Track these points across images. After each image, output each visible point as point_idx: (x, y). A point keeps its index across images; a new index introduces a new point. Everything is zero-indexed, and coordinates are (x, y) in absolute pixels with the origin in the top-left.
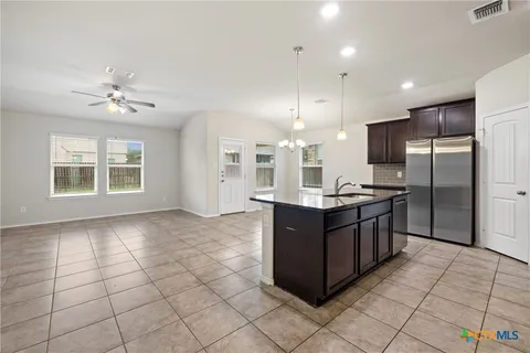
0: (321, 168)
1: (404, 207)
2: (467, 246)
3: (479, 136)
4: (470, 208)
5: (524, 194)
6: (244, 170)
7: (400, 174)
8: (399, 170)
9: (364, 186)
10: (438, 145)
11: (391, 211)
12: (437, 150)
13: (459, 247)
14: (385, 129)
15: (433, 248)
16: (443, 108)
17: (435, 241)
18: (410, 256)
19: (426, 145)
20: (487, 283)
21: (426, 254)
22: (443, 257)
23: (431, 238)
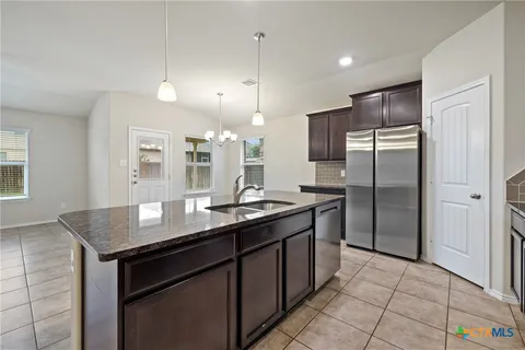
0: (262, 167)
2: (413, 261)
3: (426, 123)
4: (416, 207)
5: (479, 197)
6: (167, 169)
7: (343, 173)
8: (342, 168)
9: (305, 189)
10: (380, 134)
11: (313, 227)
12: (380, 146)
13: (404, 263)
14: (326, 119)
15: (374, 267)
16: (387, 93)
17: (377, 255)
18: (342, 284)
19: (368, 135)
20: (438, 335)
21: (363, 279)
22: (384, 282)
23: (374, 251)
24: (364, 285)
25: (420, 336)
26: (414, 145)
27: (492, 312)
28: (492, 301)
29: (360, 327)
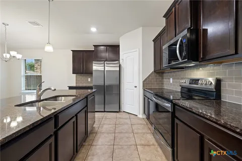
0: (41, 76)
1: (94, 99)
2: (118, 112)
3: (121, 61)
5: (136, 87)
7: (89, 80)
8: (89, 77)
9: (71, 88)
10: (107, 64)
11: (87, 106)
12: (107, 69)
13: (115, 114)
14: (82, 54)
15: (106, 118)
16: (108, 47)
17: (106, 113)
18: (96, 129)
19: (101, 64)
20: (131, 135)
21: (104, 124)
22: (111, 123)
23: (105, 111)
24: (105, 126)
25: (127, 138)
26: (118, 69)
27: (141, 122)
28: (139, 119)
29: (109, 144)
